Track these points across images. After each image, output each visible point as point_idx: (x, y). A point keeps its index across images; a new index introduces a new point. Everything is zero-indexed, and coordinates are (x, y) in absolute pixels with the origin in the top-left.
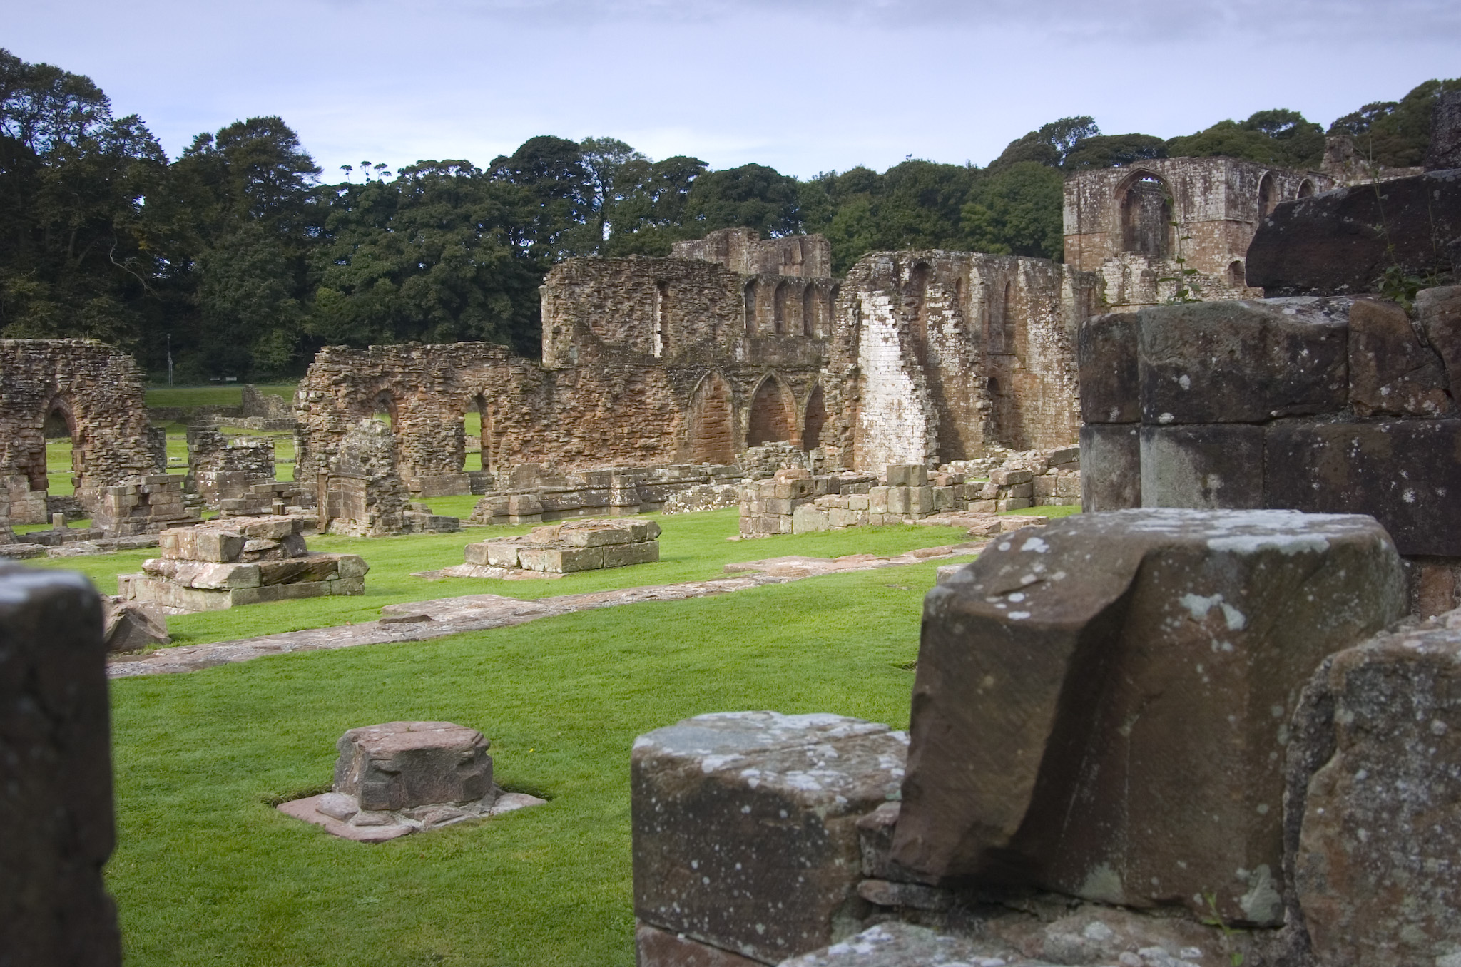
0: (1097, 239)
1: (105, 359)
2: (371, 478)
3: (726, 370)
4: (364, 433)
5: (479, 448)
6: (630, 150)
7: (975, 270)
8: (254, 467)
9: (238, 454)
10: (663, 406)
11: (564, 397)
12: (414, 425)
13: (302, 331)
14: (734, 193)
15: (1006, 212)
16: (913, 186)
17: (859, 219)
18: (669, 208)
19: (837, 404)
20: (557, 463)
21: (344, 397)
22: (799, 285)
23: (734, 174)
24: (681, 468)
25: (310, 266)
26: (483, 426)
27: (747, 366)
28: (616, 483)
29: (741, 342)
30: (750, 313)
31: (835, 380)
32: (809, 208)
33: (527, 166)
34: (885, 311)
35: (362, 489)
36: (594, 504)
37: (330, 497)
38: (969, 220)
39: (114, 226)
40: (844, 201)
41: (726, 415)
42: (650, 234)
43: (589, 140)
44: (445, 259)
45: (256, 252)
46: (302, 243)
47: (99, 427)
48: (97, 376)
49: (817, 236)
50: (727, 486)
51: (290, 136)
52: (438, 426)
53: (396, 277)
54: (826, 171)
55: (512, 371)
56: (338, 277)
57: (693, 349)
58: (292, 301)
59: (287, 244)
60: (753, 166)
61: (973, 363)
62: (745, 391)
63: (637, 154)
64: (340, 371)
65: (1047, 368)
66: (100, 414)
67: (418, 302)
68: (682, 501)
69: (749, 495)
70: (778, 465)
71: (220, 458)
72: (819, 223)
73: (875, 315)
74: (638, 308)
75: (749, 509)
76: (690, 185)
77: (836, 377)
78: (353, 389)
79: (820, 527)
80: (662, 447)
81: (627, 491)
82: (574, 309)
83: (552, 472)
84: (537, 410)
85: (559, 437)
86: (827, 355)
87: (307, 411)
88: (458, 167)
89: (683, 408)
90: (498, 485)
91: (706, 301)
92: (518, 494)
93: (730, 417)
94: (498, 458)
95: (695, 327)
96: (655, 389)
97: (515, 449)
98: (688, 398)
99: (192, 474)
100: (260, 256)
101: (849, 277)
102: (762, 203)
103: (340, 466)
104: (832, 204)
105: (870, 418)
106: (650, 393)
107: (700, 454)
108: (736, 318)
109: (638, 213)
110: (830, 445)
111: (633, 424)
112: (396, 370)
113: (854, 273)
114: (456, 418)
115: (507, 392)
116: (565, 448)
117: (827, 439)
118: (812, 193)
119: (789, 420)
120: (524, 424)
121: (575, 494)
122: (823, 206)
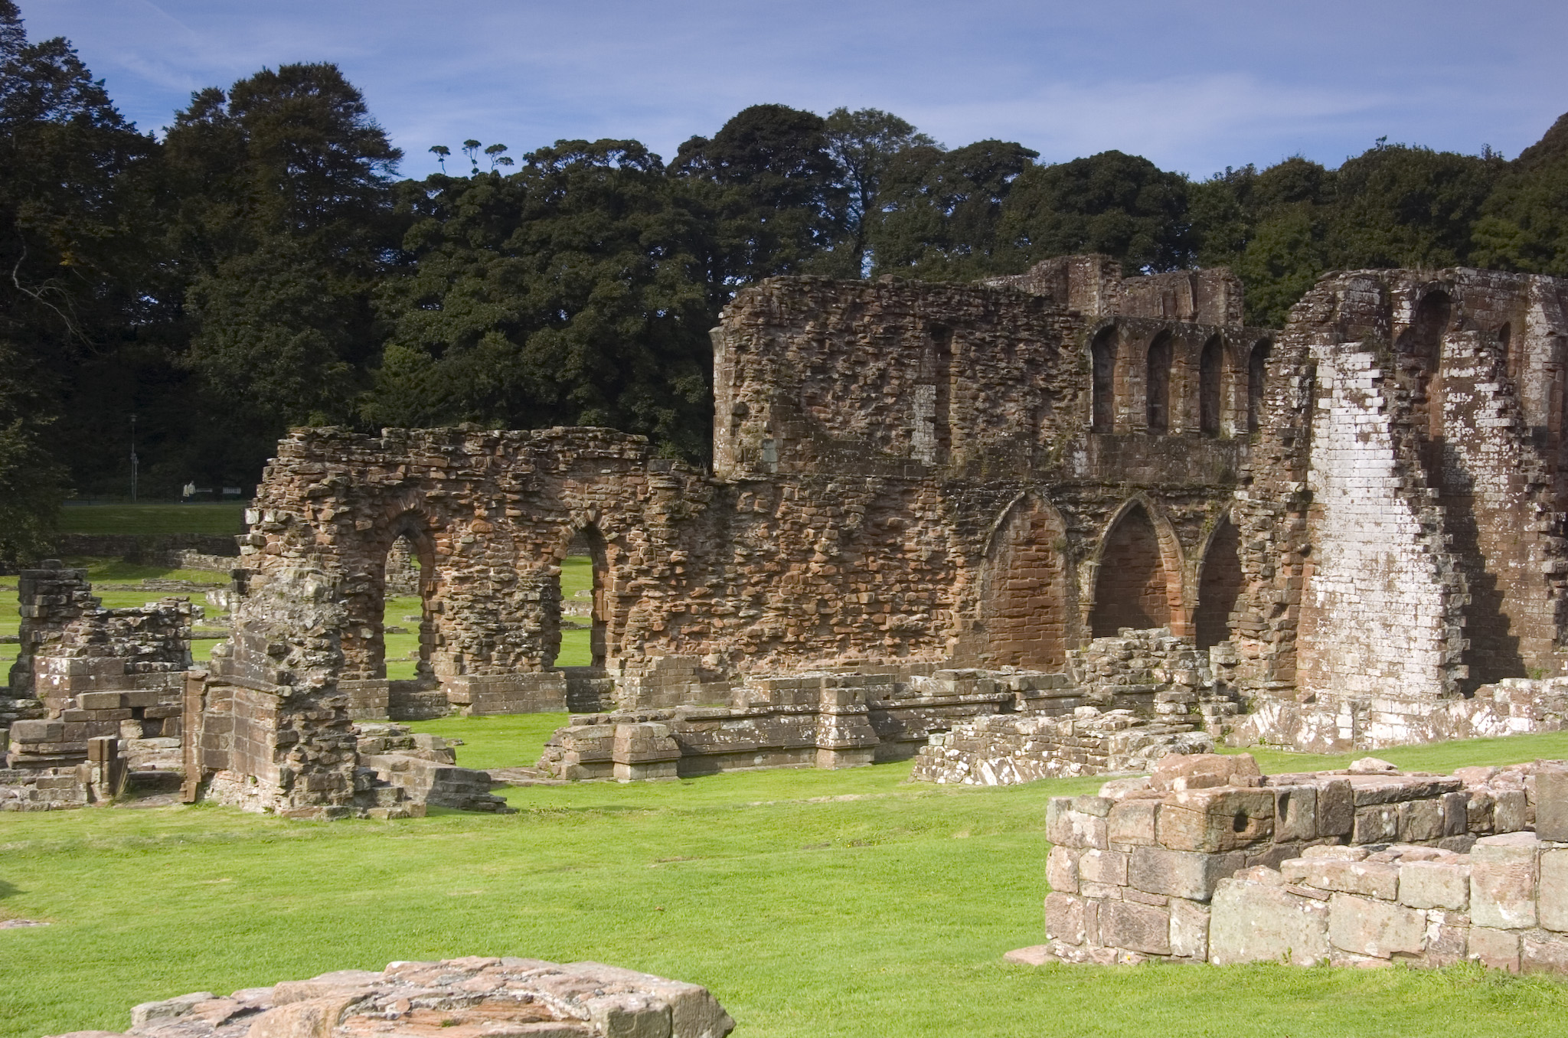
2: (290, 691)
4: (282, 595)
5: (590, 622)
6: (909, 129)
7: (1537, 308)
8: (146, 650)
9: (119, 624)
10: (936, 556)
12: (462, 580)
14: (1081, 200)
16: (1388, 189)
17: (1294, 245)
18: (971, 226)
19: (1265, 559)
20: (736, 656)
21: (330, 522)
22: (1192, 339)
23: (1081, 169)
24: (958, 677)
25: (377, 309)
26: (598, 585)
27: (1094, 486)
29: (1084, 442)
30: (1103, 390)
31: (1261, 513)
32: (1206, 227)
33: (738, 152)
34: (1364, 382)
35: (268, 713)
36: (783, 743)
37: (208, 727)
38: (1483, 248)
40: (1268, 216)
41: (1052, 575)
42: (938, 268)
43: (842, 113)
44: (596, 302)
45: (284, 284)
46: (367, 274)
49: (1222, 271)
50: (1046, 719)
51: (352, 99)
52: (510, 582)
53: (515, 330)
55: (653, 483)
56: (421, 330)
57: (993, 451)
58: (343, 366)
59: (340, 274)
60: (1114, 155)
61: (1537, 486)
62: (1090, 532)
63: (919, 137)
64: (323, 474)
67: (549, 372)
68: (954, 747)
69: (1077, 829)
70: (1149, 674)
71: (80, 631)
72: (1224, 251)
73: (1344, 390)
74: (894, 373)
75: (1076, 870)
76: (1006, 189)
77: (1265, 507)
78: (346, 509)
79: (1299, 951)
80: (932, 632)
81: (850, 720)
82: (774, 372)
83: (724, 672)
84: (698, 557)
85: (738, 608)
86: (1247, 467)
87: (260, 547)
88: (622, 153)
89: (973, 559)
90: (621, 695)
91: (1021, 364)
92: (633, 721)
93: (1061, 579)
94: (622, 644)
95: (999, 411)
96: (921, 523)
97: (656, 628)
98: (983, 541)
99: (25, 660)
100: (291, 291)
101: (1294, 316)
102: (1127, 217)
103: (231, 662)
104: (1246, 221)
105: (1330, 587)
106: (912, 531)
107: (999, 648)
108: (1075, 396)
109: (919, 234)
110: (1250, 637)
111: (879, 587)
112: (433, 475)
113: (1302, 309)
114: (545, 568)
115: (642, 522)
116: (749, 628)
117: (1243, 625)
118: (1213, 201)
119: (1169, 586)
120: (673, 583)
121: (747, 724)
122: (1231, 224)
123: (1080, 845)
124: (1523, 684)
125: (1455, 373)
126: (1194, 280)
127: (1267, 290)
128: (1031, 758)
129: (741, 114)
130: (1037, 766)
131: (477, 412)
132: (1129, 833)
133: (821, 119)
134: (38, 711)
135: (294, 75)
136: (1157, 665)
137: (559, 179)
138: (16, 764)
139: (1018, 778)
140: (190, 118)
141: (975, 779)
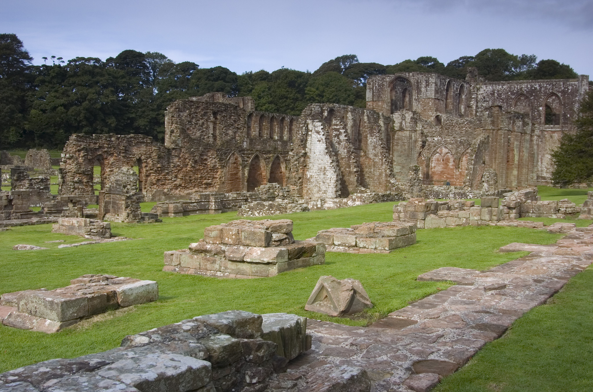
0: (380, 104)
2: (128, 195)
3: (240, 151)
6: (166, 58)
7: (350, 113)
8: (42, 187)
9: (35, 181)
10: (215, 166)
11: (175, 161)
13: (24, 128)
14: (212, 78)
15: (323, 91)
16: (285, 79)
18: (183, 83)
19: (296, 168)
20: (171, 190)
21: (82, 157)
22: (268, 116)
23: (212, 70)
25: (27, 100)
26: (140, 172)
27: (248, 150)
28: (212, 199)
29: (246, 140)
30: (249, 128)
31: (296, 157)
33: (122, 62)
34: (320, 128)
35: (123, 200)
36: (203, 208)
37: (105, 203)
38: (309, 94)
40: (256, 84)
41: (239, 171)
43: (149, 53)
49: (250, 97)
50: (270, 202)
51: (19, 43)
53: (66, 106)
54: (248, 71)
55: (154, 148)
57: (227, 142)
58: (20, 115)
59: (17, 90)
60: (220, 67)
61: (353, 152)
62: (247, 161)
63: (169, 60)
64: (81, 145)
65: (376, 155)
67: (75, 118)
68: (248, 208)
69: (399, 210)
70: (274, 193)
71: (26, 183)
72: (246, 92)
73: (315, 130)
75: (399, 216)
76: (191, 74)
78: (86, 154)
79: (441, 226)
80: (213, 184)
81: (217, 203)
82: (180, 122)
83: (169, 193)
84: (163, 166)
85: (172, 178)
86: (292, 147)
87: (65, 163)
88: (94, 61)
89: (223, 167)
91: (232, 121)
92: (172, 203)
93: (241, 172)
94: (146, 187)
95: (228, 132)
96: (211, 158)
97: (154, 183)
98: (225, 163)
101: (303, 113)
102: (224, 83)
103: (111, 189)
104: (252, 85)
105: (311, 174)
106: (209, 160)
108: (243, 129)
110: (293, 185)
111: (202, 173)
112: (105, 146)
113: (305, 112)
115: (151, 157)
116: (174, 183)
118: (244, 80)
119: (263, 174)
120: (158, 172)
121: (195, 204)
122: (248, 85)
124: (359, 195)
125: (335, 127)
126: (243, 99)
128: (267, 210)
129: (123, 52)
130: (269, 212)
132: (409, 210)
133: (143, 54)
136: (275, 191)
139: (264, 215)
141: (253, 215)
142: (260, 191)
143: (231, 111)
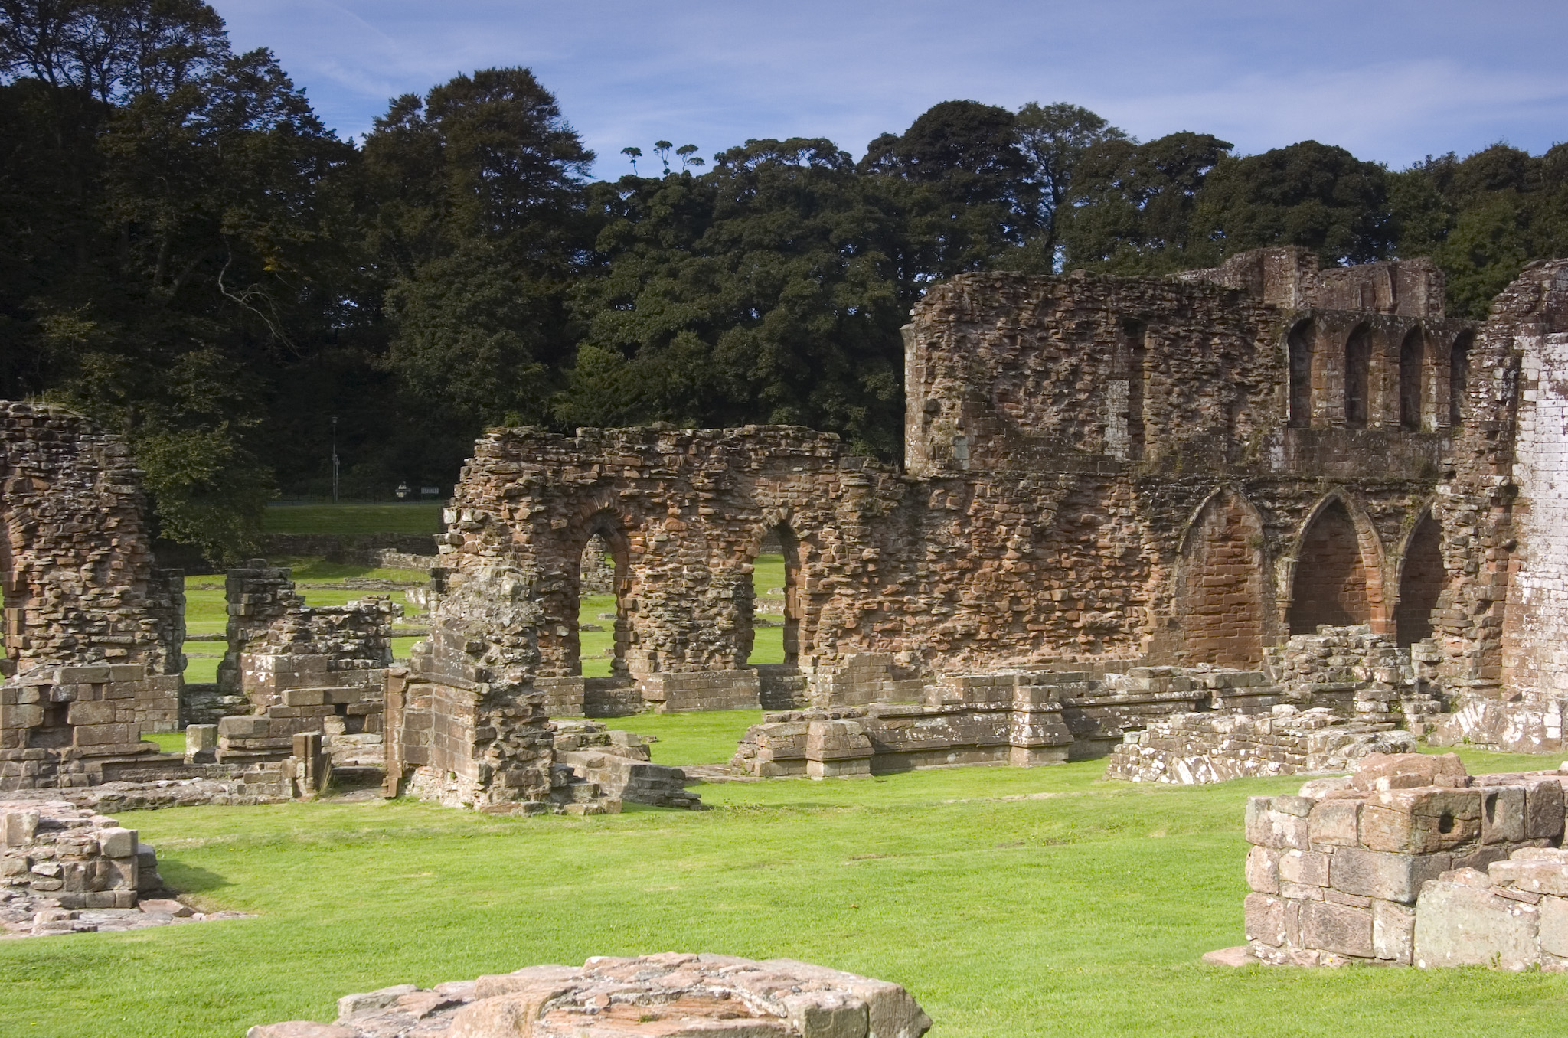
1: (72, 440)
2: (486, 687)
4: (479, 593)
5: (782, 620)
6: (1100, 123)
9: (322, 622)
10: (1130, 553)
12: (656, 578)
14: (1276, 191)
17: (1497, 234)
18: (1164, 220)
19: (1468, 555)
20: (928, 654)
21: (526, 521)
22: (1392, 331)
23: (1276, 160)
24: (1153, 675)
25: (571, 310)
26: (790, 583)
27: (1292, 481)
28: (1023, 699)
29: (1281, 436)
30: (1300, 384)
31: (1464, 508)
32: (1406, 217)
33: (928, 149)
35: (467, 710)
36: (977, 740)
37: (408, 723)
39: (224, 230)
40: (1470, 204)
41: (1248, 571)
42: (1130, 262)
43: (1032, 108)
44: (787, 301)
45: (480, 286)
46: (560, 275)
47: (53, 565)
48: (54, 471)
49: (1422, 262)
50: (1243, 717)
51: (545, 102)
52: (703, 580)
53: (707, 329)
55: (845, 480)
56: (614, 330)
57: (1188, 446)
58: (537, 367)
59: (535, 276)
60: (1310, 146)
62: (1287, 528)
63: (1111, 131)
64: (519, 473)
66: (56, 543)
67: (741, 370)
68: (1150, 745)
69: (1276, 829)
70: (1349, 672)
71: (285, 628)
72: (1424, 242)
73: (1551, 381)
74: (1087, 369)
75: (1276, 871)
76: (1199, 181)
77: (1468, 501)
78: (542, 508)
79: (1509, 955)
80: (1126, 629)
81: (1044, 718)
82: (965, 368)
83: (917, 670)
84: (890, 555)
85: (930, 606)
86: (1449, 461)
87: (457, 546)
88: (813, 151)
89: (1168, 556)
90: (813, 693)
91: (1216, 359)
92: (826, 718)
93: (1257, 576)
94: (815, 641)
95: (1193, 406)
96: (1115, 520)
97: (848, 626)
98: (1178, 538)
99: (232, 657)
100: (487, 293)
101: (1498, 306)
102: (1324, 208)
103: (430, 659)
104: (1448, 210)
105: (1537, 583)
106: (1105, 528)
107: (1194, 645)
108: (1271, 390)
109: (1112, 228)
110: (1453, 634)
111: (1072, 584)
112: (626, 474)
113: (1507, 299)
114: (738, 566)
115: (833, 519)
116: (942, 626)
117: (1447, 622)
118: (1413, 190)
119: (1369, 582)
120: (865, 580)
121: (940, 721)
122: (1431, 213)
123: (1280, 845)
126: (1393, 271)
127: (1469, 280)
128: (1228, 756)
129: (930, 111)
130: (1233, 765)
131: (670, 411)
132: (1330, 833)
133: (1011, 115)
134: (244, 707)
135: (488, 80)
136: (1357, 663)
137: (750, 178)
138: (224, 759)
139: (1215, 777)
140: (387, 124)
141: (1171, 778)
142: (1284, 664)
143: (1209, 312)
